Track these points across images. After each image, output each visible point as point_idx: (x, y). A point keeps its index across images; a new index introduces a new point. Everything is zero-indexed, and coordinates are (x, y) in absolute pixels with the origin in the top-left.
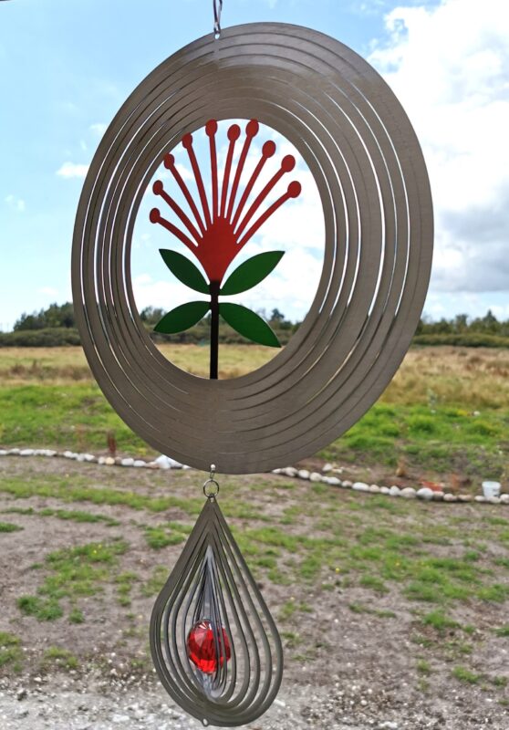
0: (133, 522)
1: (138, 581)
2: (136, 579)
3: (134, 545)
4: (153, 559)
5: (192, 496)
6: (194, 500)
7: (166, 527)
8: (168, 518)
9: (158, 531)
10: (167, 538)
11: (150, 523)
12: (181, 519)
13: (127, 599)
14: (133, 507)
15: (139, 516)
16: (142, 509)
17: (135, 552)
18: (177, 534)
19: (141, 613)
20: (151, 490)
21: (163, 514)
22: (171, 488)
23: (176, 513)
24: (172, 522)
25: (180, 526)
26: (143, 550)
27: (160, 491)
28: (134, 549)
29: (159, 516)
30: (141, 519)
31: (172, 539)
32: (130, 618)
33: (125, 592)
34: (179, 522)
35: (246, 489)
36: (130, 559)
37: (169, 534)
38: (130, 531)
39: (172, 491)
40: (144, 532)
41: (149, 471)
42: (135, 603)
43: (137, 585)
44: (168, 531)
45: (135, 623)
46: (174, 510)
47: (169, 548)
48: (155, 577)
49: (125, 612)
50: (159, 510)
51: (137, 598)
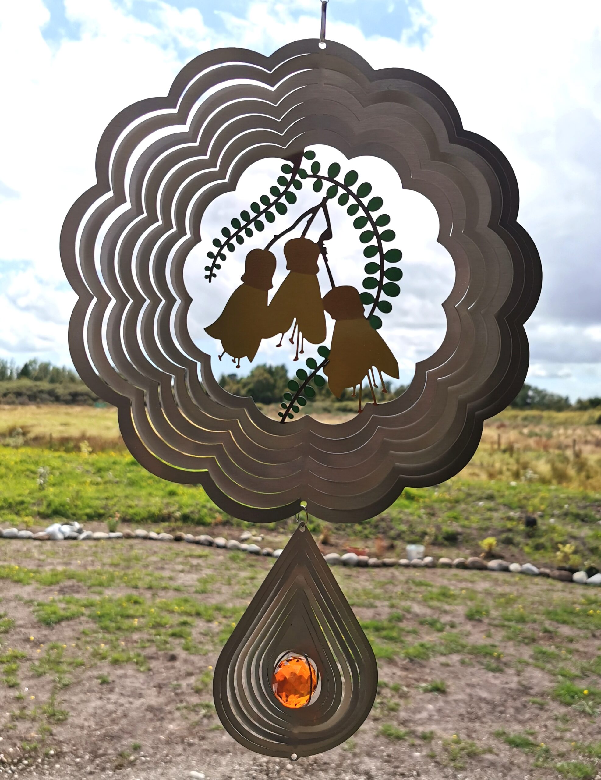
0: (18, 598)
1: (28, 660)
2: (25, 659)
3: (21, 622)
4: (45, 636)
5: (90, 568)
6: (95, 572)
7: (60, 601)
8: (62, 591)
9: (51, 606)
10: (62, 613)
11: (41, 598)
12: (78, 592)
13: (12, 679)
14: (18, 582)
15: (25, 592)
16: (29, 584)
17: (23, 630)
18: (74, 608)
19: (34, 694)
20: (41, 564)
21: (57, 588)
22: (65, 560)
23: (73, 586)
24: (67, 597)
25: (77, 601)
26: (33, 627)
27: (52, 564)
28: (21, 626)
29: (51, 591)
30: (29, 594)
31: (68, 614)
32: (18, 699)
33: (11, 672)
34: (77, 596)
35: (154, 558)
36: (16, 637)
37: (64, 609)
38: (16, 607)
39: (67, 564)
40: (32, 609)
41: (37, 543)
42: (24, 683)
43: (28, 664)
44: (63, 605)
45: (25, 704)
46: (70, 583)
47: (64, 624)
48: (49, 655)
49: (13, 693)
50: (51, 584)
51: (26, 678)
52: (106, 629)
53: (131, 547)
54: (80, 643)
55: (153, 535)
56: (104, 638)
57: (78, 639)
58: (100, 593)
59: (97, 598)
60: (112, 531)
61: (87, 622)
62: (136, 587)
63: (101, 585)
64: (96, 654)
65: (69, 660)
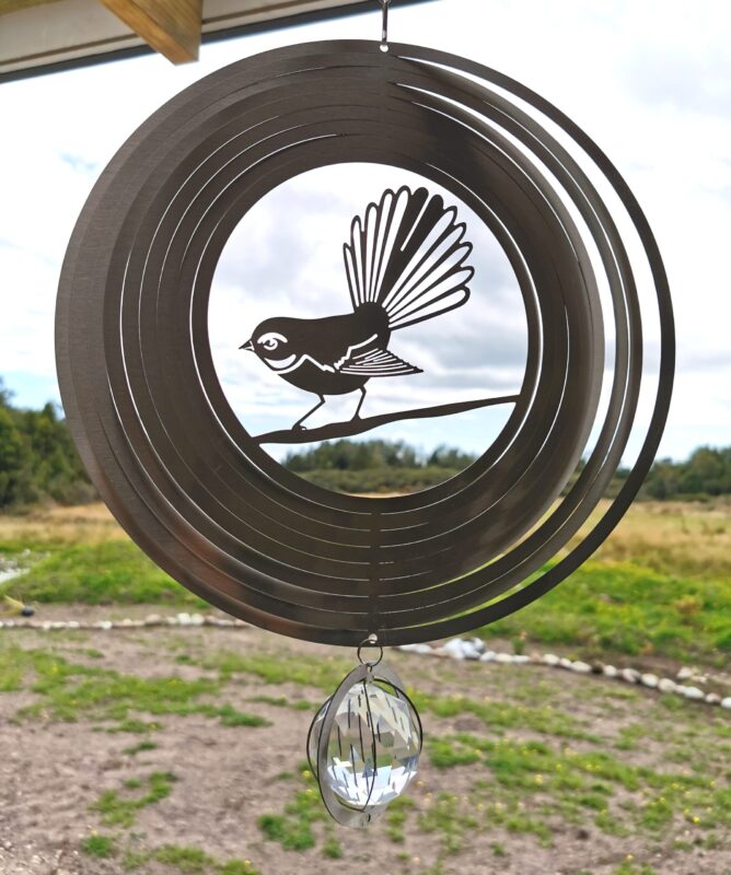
1: (415, 809)
2: (412, 807)
4: (436, 781)
5: (490, 699)
6: (495, 705)
7: (455, 738)
8: (458, 726)
9: (445, 743)
10: (456, 754)
11: (434, 732)
12: (475, 729)
13: (398, 832)
18: (469, 750)
19: (419, 855)
20: (437, 688)
21: (452, 720)
22: (464, 685)
23: (470, 721)
24: (464, 734)
25: (474, 740)
26: (424, 768)
27: (448, 689)
29: (446, 724)
31: (463, 756)
32: (403, 859)
33: (396, 822)
34: (473, 734)
35: (567, 695)
37: (460, 750)
39: (466, 691)
41: (435, 661)
42: (410, 840)
43: (414, 816)
44: (457, 744)
45: (408, 867)
46: (467, 716)
47: (458, 769)
48: (438, 806)
49: (396, 850)
50: (446, 715)
51: (412, 833)
52: (504, 783)
53: (540, 676)
54: (475, 797)
55: (566, 662)
56: (502, 795)
57: (473, 791)
58: (501, 734)
59: (495, 740)
60: (519, 652)
61: (483, 771)
62: (542, 732)
63: (501, 723)
64: (491, 814)
65: (460, 816)
